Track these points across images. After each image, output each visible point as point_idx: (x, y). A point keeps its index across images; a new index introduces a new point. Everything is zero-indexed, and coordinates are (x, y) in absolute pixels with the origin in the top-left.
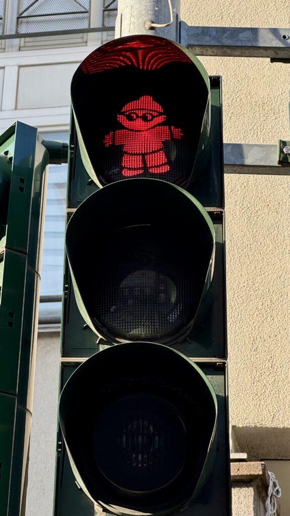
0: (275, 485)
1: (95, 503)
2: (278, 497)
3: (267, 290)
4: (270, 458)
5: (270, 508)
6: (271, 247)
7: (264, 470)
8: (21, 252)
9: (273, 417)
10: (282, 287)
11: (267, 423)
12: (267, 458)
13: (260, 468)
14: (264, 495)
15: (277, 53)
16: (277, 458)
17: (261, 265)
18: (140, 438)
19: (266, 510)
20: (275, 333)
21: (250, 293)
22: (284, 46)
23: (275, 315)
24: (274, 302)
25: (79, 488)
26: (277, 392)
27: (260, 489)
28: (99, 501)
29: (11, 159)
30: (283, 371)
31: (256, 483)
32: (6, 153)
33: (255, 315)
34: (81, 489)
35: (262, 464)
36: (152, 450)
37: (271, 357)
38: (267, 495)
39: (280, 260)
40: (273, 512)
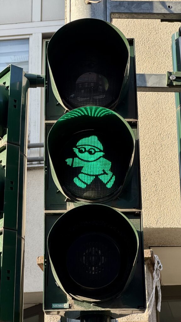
0: (158, 263)
1: (68, 295)
2: (161, 270)
3: (153, 143)
4: (155, 246)
5: (156, 277)
6: (154, 116)
7: (152, 254)
8: (16, 144)
9: (157, 222)
10: (162, 141)
11: (153, 225)
12: (152, 246)
13: (150, 253)
14: (152, 269)
15: (165, 17)
16: (159, 246)
17: (149, 127)
18: (93, 258)
19: (153, 278)
20: (158, 170)
21: (142, 145)
22: (169, 13)
23: (158, 158)
24: (157, 150)
25: (58, 286)
26: (159, 206)
27: (150, 265)
28: (70, 294)
29: (8, 87)
30: (163, 193)
31: (147, 262)
32: (4, 83)
33: (145, 159)
34: (59, 287)
35: (151, 251)
36: (100, 264)
37: (156, 185)
38: (154, 269)
39: (160, 124)
40: (158, 280)
